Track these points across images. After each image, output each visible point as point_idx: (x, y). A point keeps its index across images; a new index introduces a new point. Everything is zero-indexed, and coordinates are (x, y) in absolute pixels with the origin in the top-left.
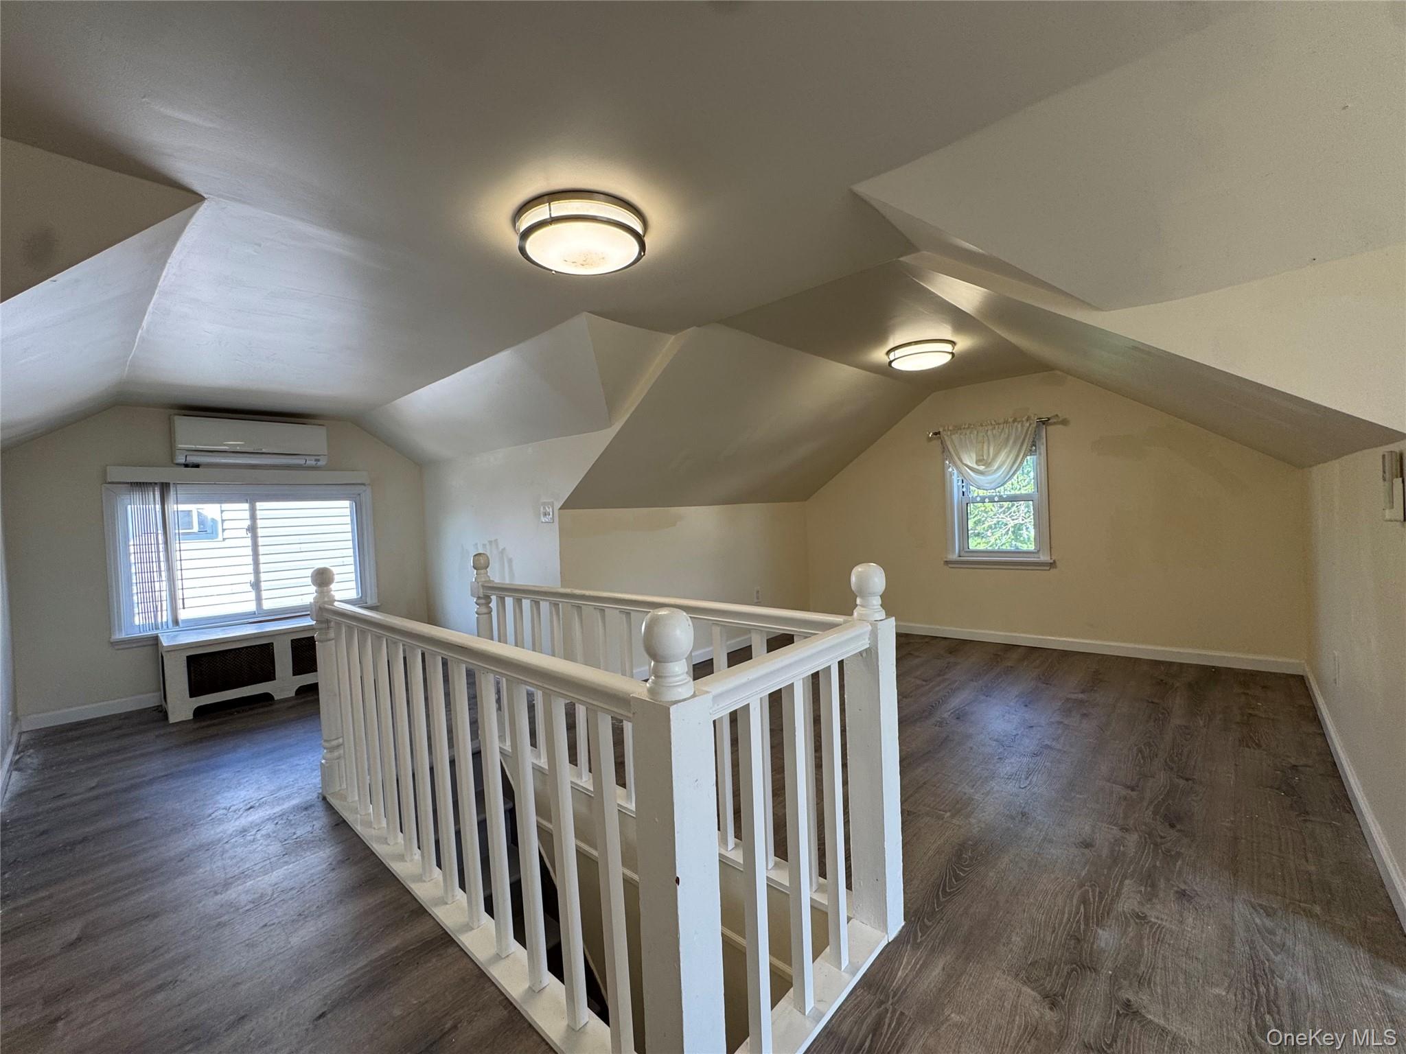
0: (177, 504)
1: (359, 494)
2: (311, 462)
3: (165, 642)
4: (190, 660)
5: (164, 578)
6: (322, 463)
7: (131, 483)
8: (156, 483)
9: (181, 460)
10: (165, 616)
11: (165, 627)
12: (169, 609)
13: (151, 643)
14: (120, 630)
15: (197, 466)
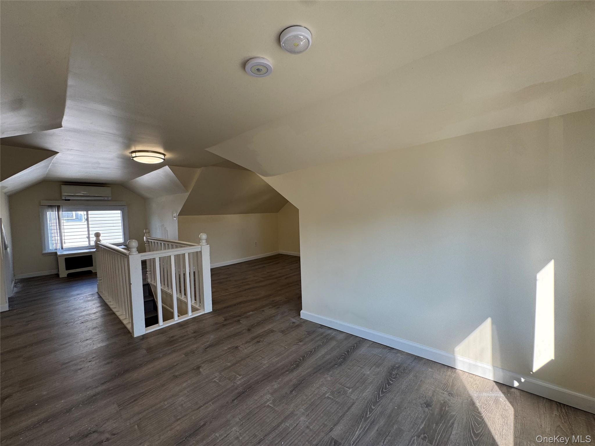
0: (63, 212)
1: (123, 209)
2: (106, 199)
3: (59, 254)
4: (66, 259)
5: (59, 235)
6: (110, 199)
7: (48, 205)
8: (56, 206)
9: (64, 198)
10: (59, 246)
11: (59, 249)
12: (60, 243)
13: (55, 254)
14: (45, 250)
15: (69, 200)
